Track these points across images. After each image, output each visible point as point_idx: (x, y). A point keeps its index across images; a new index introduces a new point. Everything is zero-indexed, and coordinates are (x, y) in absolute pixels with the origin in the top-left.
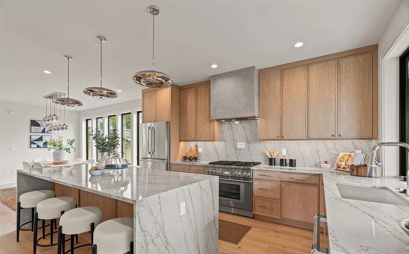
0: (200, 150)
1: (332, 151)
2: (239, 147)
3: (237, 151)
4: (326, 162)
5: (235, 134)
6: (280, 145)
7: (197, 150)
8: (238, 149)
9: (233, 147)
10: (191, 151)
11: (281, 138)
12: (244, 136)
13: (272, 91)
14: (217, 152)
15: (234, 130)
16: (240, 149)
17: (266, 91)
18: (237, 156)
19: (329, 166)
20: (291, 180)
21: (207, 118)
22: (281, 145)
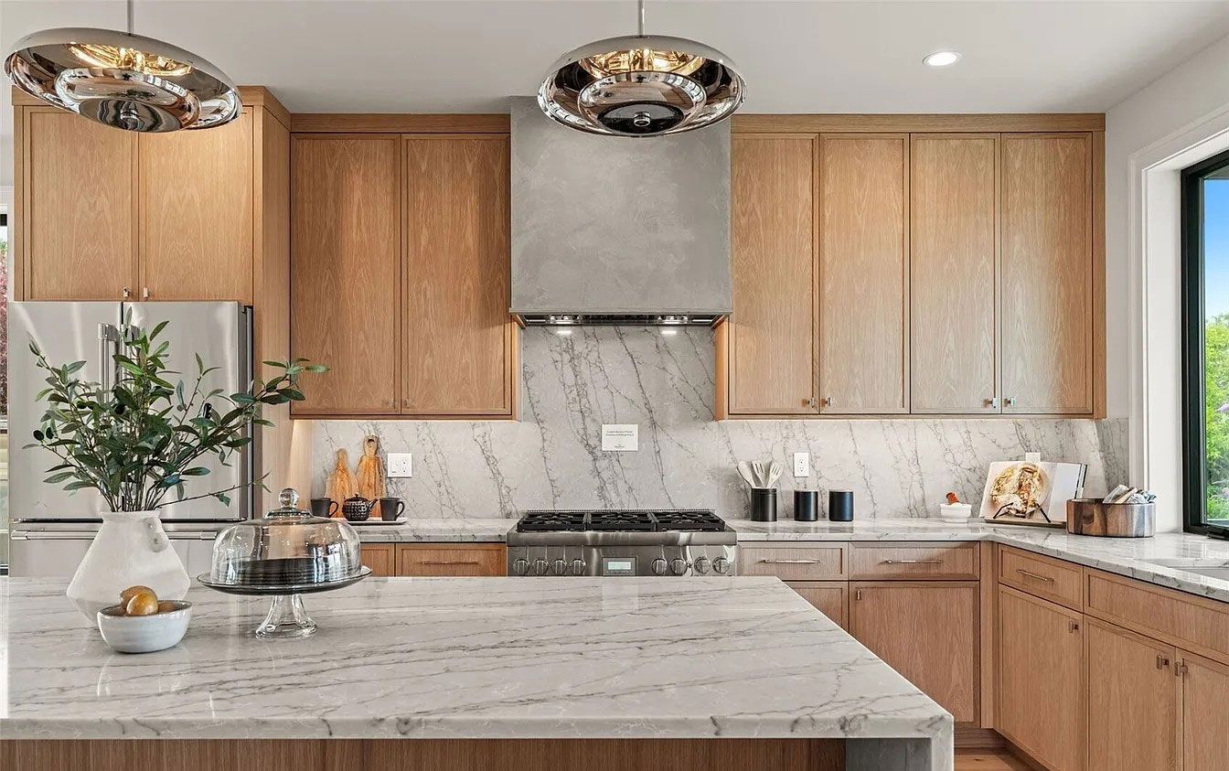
0: (398, 463)
1: (959, 458)
2: (608, 445)
3: (602, 464)
4: (951, 498)
5: (590, 385)
6: (787, 438)
7: (379, 464)
8: (605, 455)
9: (582, 446)
10: (344, 470)
11: (816, 407)
12: (634, 393)
13: (780, 215)
14: (496, 474)
15: (583, 368)
16: (616, 456)
17: (758, 210)
18: (601, 489)
19: (963, 509)
20: (885, 570)
21: (468, 300)
22: (791, 434)
